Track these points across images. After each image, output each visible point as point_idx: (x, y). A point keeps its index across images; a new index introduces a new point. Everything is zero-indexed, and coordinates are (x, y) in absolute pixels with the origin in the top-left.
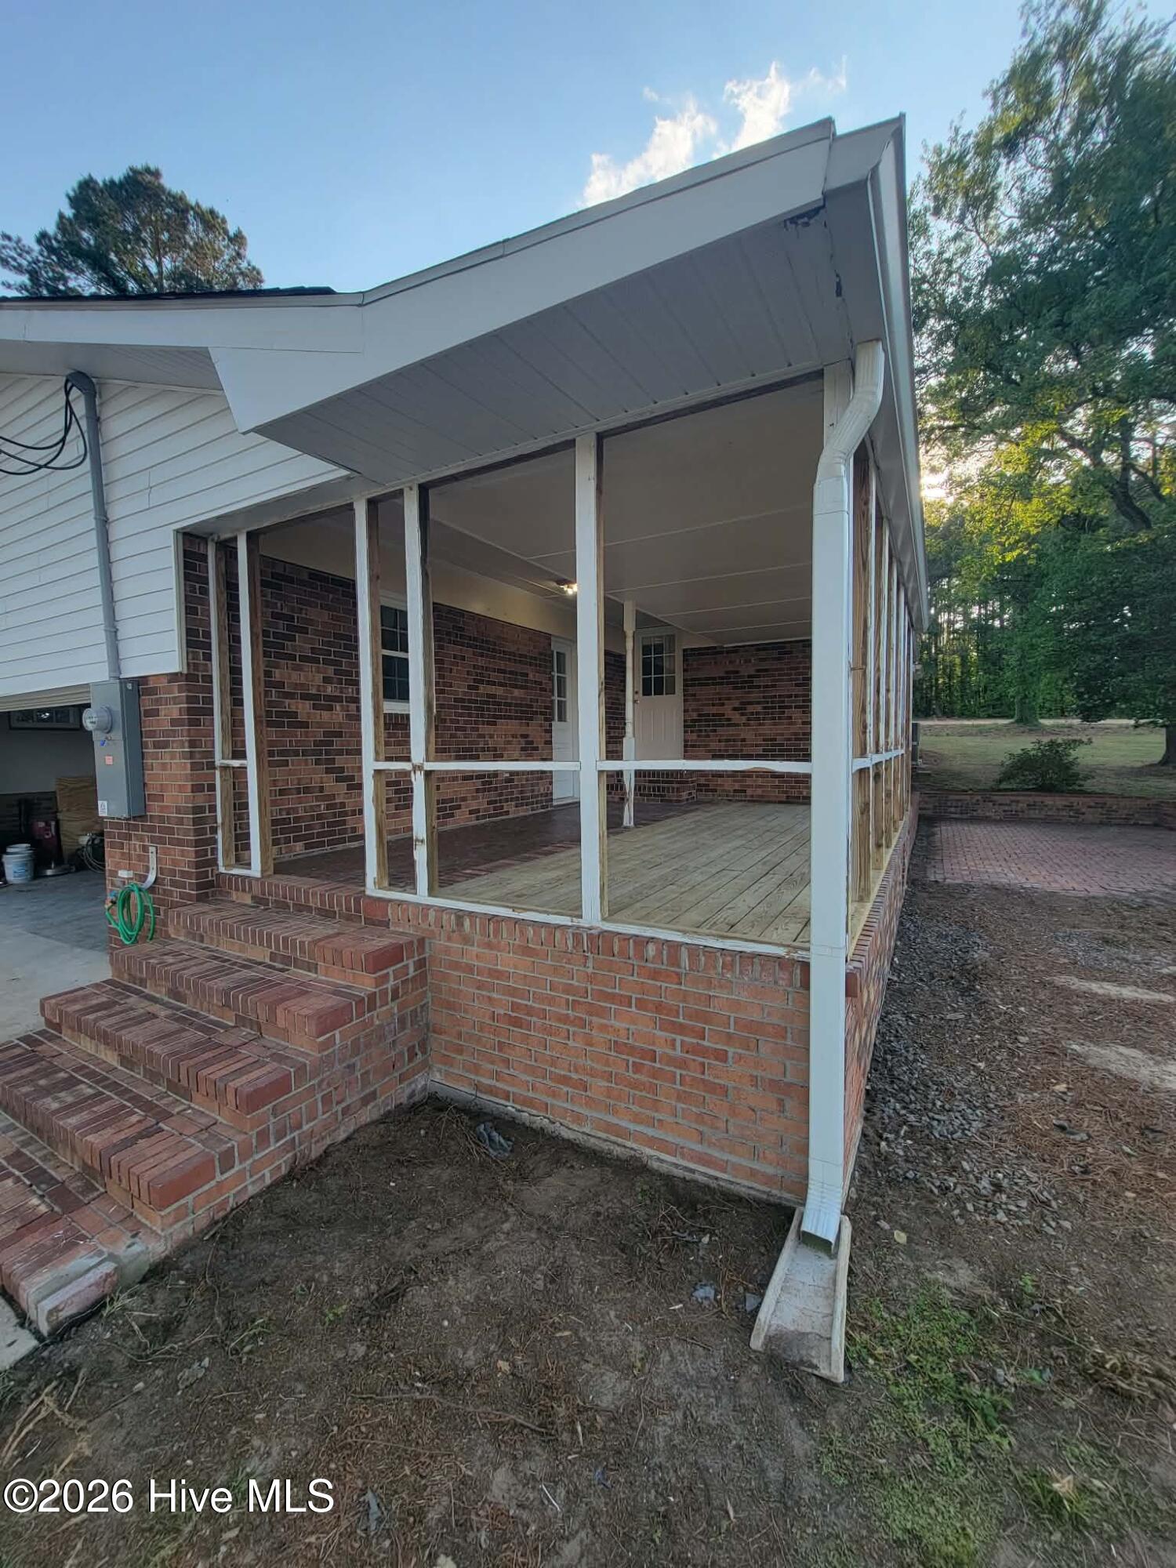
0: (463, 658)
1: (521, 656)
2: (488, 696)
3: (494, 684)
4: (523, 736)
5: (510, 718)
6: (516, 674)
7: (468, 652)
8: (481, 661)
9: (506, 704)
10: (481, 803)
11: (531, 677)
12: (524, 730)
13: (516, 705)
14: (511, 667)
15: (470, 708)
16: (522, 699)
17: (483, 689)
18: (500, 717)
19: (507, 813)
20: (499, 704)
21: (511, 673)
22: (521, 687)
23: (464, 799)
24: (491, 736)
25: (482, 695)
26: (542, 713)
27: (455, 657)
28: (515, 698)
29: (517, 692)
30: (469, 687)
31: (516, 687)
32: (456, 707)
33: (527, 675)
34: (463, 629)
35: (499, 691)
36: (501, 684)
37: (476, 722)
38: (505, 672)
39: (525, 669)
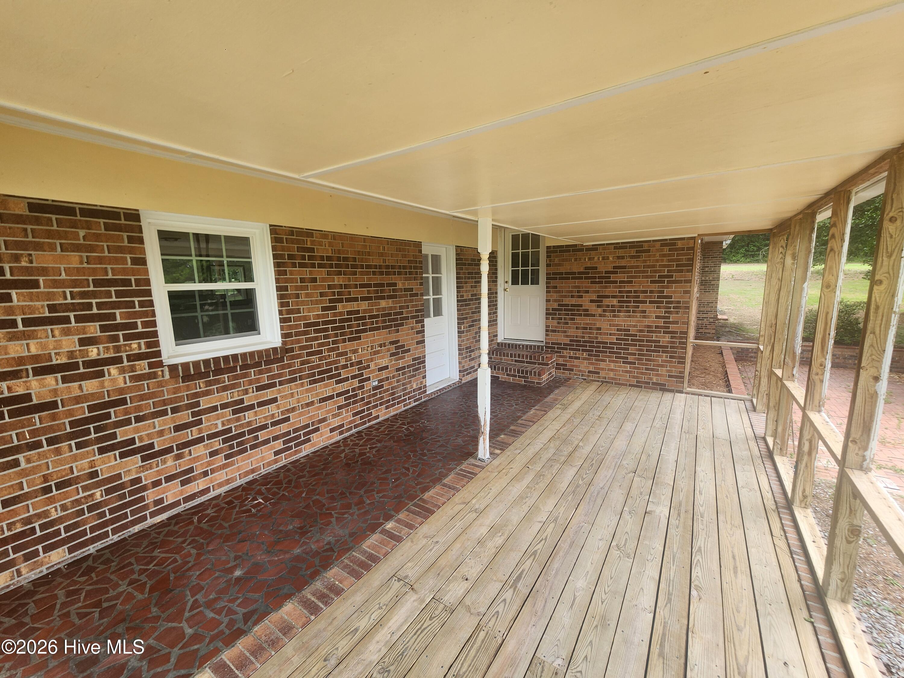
0: (314, 280)
1: (387, 267)
2: (349, 313)
3: (356, 299)
4: (392, 343)
5: (378, 329)
6: (382, 285)
7: (320, 273)
8: (338, 280)
9: (371, 317)
10: (347, 416)
11: (400, 286)
12: (393, 337)
13: (384, 315)
14: (378, 279)
15: (326, 330)
16: (391, 308)
17: (341, 307)
18: (365, 331)
19: (377, 417)
20: (364, 318)
21: (376, 285)
22: (390, 297)
23: (324, 420)
24: (355, 351)
25: (341, 314)
26: (413, 317)
27: (302, 280)
28: (384, 309)
29: (383, 303)
30: (324, 309)
31: (383, 298)
32: (305, 333)
33: (395, 285)
34: (312, 250)
35: (364, 305)
36: (364, 299)
37: (334, 342)
38: (369, 286)
39: (393, 279)
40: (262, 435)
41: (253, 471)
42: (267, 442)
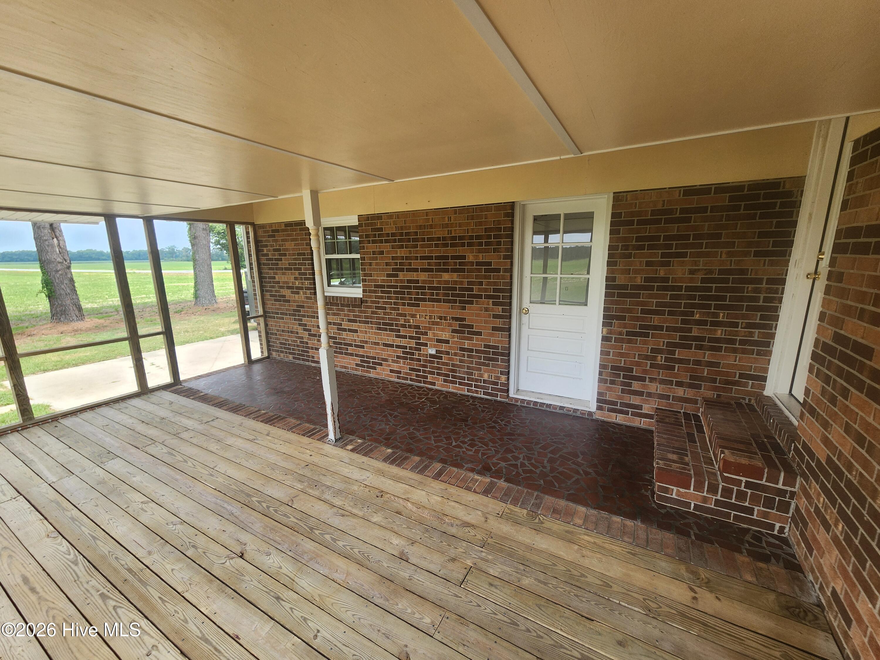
0: (382, 253)
1: (454, 238)
2: (409, 281)
3: (416, 270)
4: (456, 319)
5: (439, 301)
6: (447, 258)
7: (386, 247)
8: (400, 253)
9: (430, 288)
10: (404, 367)
11: (470, 258)
12: (458, 313)
13: (445, 289)
14: (442, 251)
15: (389, 292)
16: (455, 282)
17: (401, 276)
18: (424, 300)
19: (434, 384)
20: (424, 288)
21: (437, 258)
22: (454, 271)
23: (386, 360)
24: (413, 316)
25: (402, 281)
26: (488, 297)
27: (374, 253)
28: (447, 282)
29: (446, 276)
30: (389, 275)
31: (446, 271)
32: (375, 292)
33: (464, 257)
34: (381, 229)
35: (423, 276)
36: (423, 270)
37: (395, 303)
38: (431, 258)
39: (460, 251)
40: (350, 350)
41: (345, 367)
42: (351, 355)
